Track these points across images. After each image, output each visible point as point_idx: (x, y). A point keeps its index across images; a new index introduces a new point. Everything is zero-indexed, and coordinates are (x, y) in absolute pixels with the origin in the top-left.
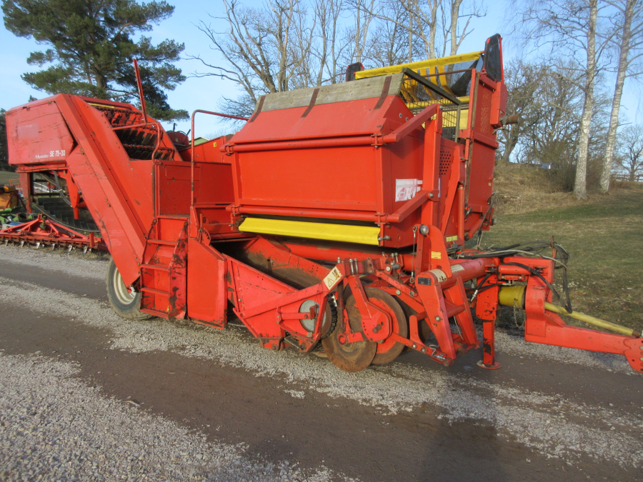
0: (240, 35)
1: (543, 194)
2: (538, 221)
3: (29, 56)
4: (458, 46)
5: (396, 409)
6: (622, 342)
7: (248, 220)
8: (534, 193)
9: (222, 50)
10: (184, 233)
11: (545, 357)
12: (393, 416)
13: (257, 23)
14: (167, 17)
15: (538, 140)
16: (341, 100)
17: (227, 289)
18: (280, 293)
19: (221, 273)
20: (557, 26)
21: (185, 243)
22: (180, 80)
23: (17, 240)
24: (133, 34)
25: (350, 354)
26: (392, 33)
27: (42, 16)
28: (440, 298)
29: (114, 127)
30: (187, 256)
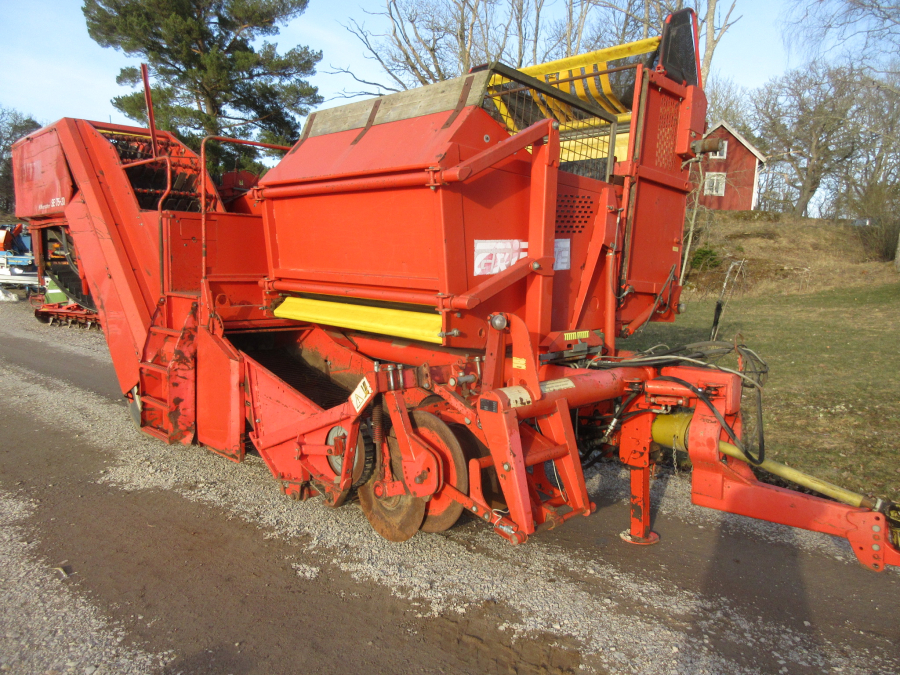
0: (405, 37)
1: (846, 264)
2: (830, 306)
3: (119, 73)
4: (716, 42)
5: (441, 608)
6: (843, 517)
7: (289, 300)
8: (832, 262)
9: (379, 59)
10: (192, 318)
11: (741, 530)
12: (432, 619)
13: (431, 19)
14: (298, 14)
15: (854, 183)
16: (406, 117)
17: (243, 404)
18: (303, 413)
19: (235, 379)
20: (872, 6)
21: (193, 333)
22: (316, 103)
23: (83, 321)
24: (253, 40)
25: (393, 513)
26: (622, 27)
27: (133, 18)
28: (511, 434)
29: (124, 163)
30: (196, 353)
